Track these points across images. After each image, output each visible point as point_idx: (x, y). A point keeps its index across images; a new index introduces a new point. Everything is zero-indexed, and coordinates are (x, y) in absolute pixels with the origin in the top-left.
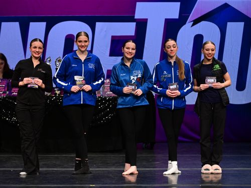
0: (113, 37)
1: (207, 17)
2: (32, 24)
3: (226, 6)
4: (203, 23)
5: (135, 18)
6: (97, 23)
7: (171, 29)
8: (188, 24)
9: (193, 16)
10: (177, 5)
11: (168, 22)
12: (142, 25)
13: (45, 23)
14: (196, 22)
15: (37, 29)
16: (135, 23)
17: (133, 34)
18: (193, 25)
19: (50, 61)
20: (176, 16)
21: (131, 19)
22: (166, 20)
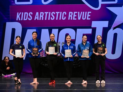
0: (83, 34)
1: (118, 27)
2: (53, 30)
4: (117, 29)
5: (92, 27)
6: (77, 29)
7: (105, 31)
8: (112, 29)
9: (113, 26)
10: (107, 22)
12: (94, 30)
13: (58, 29)
14: (114, 28)
15: (55, 31)
16: (91, 29)
17: (91, 33)
18: (113, 30)
19: (60, 43)
20: (107, 26)
21: (90, 27)
22: (103, 28)
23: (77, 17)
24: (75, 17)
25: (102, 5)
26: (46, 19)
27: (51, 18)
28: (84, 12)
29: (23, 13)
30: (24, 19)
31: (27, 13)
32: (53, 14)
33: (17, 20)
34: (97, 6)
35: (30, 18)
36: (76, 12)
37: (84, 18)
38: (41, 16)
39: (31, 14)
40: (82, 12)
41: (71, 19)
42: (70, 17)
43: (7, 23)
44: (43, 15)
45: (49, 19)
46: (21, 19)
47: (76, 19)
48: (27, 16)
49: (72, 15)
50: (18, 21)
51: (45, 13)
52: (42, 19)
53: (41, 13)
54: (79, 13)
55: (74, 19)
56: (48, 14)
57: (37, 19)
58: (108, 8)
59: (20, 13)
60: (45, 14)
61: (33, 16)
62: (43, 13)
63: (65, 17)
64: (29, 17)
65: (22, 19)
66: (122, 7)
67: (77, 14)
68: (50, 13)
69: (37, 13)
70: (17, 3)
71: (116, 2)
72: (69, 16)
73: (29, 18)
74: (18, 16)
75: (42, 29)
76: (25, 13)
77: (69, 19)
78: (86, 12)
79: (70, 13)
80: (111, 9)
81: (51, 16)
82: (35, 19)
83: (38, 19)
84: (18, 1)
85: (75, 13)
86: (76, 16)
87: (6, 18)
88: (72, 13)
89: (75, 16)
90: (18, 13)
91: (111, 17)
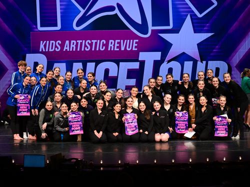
0: (128, 69)
1: (174, 59)
2: (88, 63)
3: (184, 53)
4: (173, 62)
5: (139, 60)
7: (157, 65)
8: (165, 63)
9: (167, 58)
10: (160, 53)
11: (155, 62)
12: (142, 63)
13: (95, 63)
14: (169, 61)
15: (91, 66)
16: (139, 62)
17: (138, 68)
18: (167, 63)
20: (159, 59)
21: (137, 60)
22: (154, 61)
23: (119, 47)
24: (117, 47)
25: (152, 30)
26: (78, 50)
27: (86, 48)
28: (128, 41)
29: (48, 42)
30: (50, 50)
31: (54, 42)
32: (88, 43)
33: (41, 50)
34: (146, 33)
35: (58, 49)
36: (119, 41)
37: (129, 48)
38: (72, 46)
39: (59, 43)
40: (126, 41)
41: (112, 49)
42: (111, 47)
43: (27, 55)
44: (75, 44)
45: (83, 50)
46: (45, 49)
47: (118, 49)
48: (54, 46)
49: (113, 44)
50: (42, 53)
51: (78, 41)
52: (74, 50)
53: (72, 42)
54: (122, 41)
55: (116, 49)
56: (81, 43)
57: (66, 50)
58: (161, 35)
59: (45, 42)
60: (77, 43)
61: (62, 45)
62: (75, 42)
63: (104, 47)
64: (56, 47)
65: (47, 50)
66: (178, 33)
67: (119, 43)
68: (84, 41)
69: (67, 42)
70: (40, 28)
71: (171, 27)
72: (110, 45)
73: (56, 49)
74: (42, 46)
75: (74, 64)
76: (51, 42)
77: (109, 49)
78: (132, 41)
79: (110, 41)
80: (164, 36)
81: (85, 46)
82: (64, 50)
83: (68, 50)
84: (41, 26)
85: (117, 41)
86: (118, 45)
87: (26, 49)
88: (113, 41)
89: (116, 45)
90: (42, 42)
91: (164, 47)
